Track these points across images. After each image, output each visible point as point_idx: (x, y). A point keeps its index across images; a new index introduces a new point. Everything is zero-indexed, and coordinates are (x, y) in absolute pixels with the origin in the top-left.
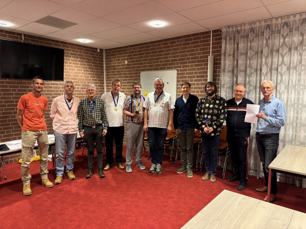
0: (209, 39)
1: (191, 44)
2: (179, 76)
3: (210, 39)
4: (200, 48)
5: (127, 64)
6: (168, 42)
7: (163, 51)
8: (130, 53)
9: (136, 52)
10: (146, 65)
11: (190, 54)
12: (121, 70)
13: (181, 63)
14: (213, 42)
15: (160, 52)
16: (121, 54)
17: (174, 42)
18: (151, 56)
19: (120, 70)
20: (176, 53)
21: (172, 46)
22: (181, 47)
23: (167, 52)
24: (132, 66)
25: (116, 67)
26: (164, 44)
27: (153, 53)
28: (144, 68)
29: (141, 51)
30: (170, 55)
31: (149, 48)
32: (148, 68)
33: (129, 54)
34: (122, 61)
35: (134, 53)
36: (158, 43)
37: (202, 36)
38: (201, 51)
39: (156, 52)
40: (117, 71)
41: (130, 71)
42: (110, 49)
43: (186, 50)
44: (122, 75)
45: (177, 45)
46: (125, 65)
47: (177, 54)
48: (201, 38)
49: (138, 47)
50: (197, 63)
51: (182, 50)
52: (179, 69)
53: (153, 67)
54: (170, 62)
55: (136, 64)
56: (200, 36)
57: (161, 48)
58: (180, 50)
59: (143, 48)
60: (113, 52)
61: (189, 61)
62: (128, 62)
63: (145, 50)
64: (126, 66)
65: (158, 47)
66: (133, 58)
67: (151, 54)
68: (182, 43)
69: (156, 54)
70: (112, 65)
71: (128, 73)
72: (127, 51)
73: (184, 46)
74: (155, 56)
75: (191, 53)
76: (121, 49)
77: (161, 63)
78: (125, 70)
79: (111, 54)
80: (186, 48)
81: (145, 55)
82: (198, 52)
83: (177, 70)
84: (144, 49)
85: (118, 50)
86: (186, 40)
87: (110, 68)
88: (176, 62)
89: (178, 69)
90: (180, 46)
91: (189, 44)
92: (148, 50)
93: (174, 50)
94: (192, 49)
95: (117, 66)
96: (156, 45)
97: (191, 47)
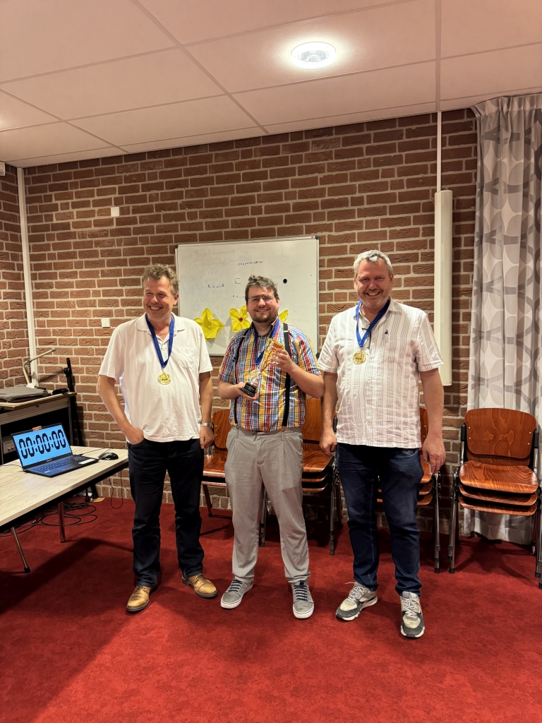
0: (431, 138)
1: (367, 154)
2: (326, 258)
3: (436, 139)
4: (401, 165)
5: (117, 219)
6: (281, 144)
7: (263, 176)
8: (127, 179)
9: (152, 177)
10: (198, 220)
11: (365, 185)
12: (94, 239)
13: (332, 216)
14: (444, 148)
15: (247, 177)
16: (92, 184)
17: (304, 147)
18: (214, 192)
19: (88, 239)
20: (314, 182)
21: (298, 160)
22: (330, 161)
23: (276, 179)
24: (139, 225)
25: (72, 230)
26: (264, 152)
27: (220, 180)
28: (188, 232)
29: (178, 174)
30: (291, 189)
31: (208, 165)
32: (205, 231)
33: (124, 185)
34: (97, 209)
35: (147, 182)
36: (240, 149)
37: (404, 128)
38: (405, 178)
39: (236, 178)
40: (75, 243)
41: (134, 242)
42: (42, 168)
43: (348, 172)
44: (100, 258)
45: (315, 157)
46: (110, 222)
47: (317, 185)
48: (402, 135)
49: (163, 159)
50: (390, 214)
51: (334, 173)
52: (326, 234)
53: (223, 230)
54: (291, 213)
55: (157, 219)
56: (397, 128)
57: (254, 165)
58: (327, 174)
59: (183, 162)
60: (56, 178)
61: (362, 207)
62: (122, 211)
63: (188, 172)
64: (114, 227)
65: (240, 160)
66: (143, 199)
67: (216, 186)
68: (333, 150)
69: (235, 184)
70: (55, 221)
71: (122, 248)
72: (117, 175)
73: (340, 161)
74: (230, 190)
75: (368, 182)
76: (93, 168)
77: (256, 217)
78: (109, 238)
79: (52, 183)
80: (350, 165)
81: (190, 188)
82: (392, 179)
83: (317, 238)
84: (188, 166)
85: (79, 169)
86: (347, 142)
87: (45, 233)
88: (312, 212)
89: (319, 234)
90: (327, 160)
91: (359, 152)
92: (204, 171)
93: (303, 171)
94: (369, 169)
95: (77, 225)
96: (235, 155)
97: (367, 163)
